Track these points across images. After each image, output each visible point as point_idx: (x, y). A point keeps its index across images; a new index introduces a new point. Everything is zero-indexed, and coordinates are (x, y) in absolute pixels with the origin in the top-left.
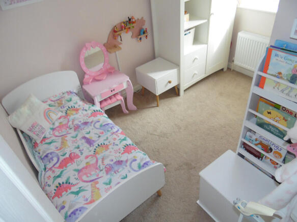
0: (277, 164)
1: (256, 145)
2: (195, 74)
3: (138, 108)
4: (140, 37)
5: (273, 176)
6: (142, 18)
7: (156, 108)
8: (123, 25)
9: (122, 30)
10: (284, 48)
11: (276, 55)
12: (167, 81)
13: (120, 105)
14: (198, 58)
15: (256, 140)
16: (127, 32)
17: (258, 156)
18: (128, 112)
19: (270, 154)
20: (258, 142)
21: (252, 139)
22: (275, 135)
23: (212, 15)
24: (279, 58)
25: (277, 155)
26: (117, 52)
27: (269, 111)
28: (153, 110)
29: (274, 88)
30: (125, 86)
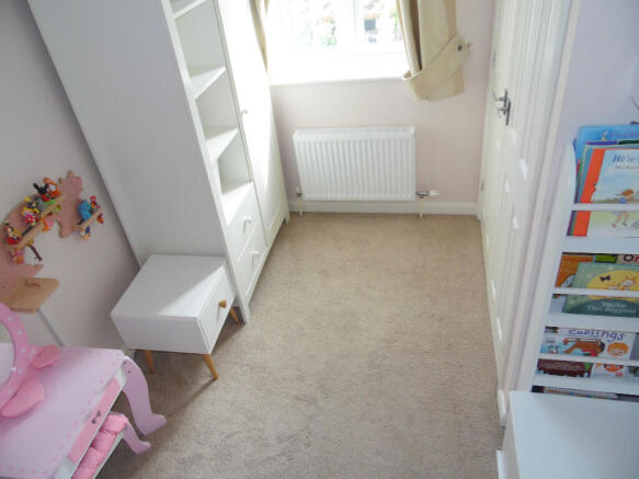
0: (621, 367)
1: (568, 352)
2: (254, 256)
3: (169, 416)
4: (84, 226)
5: (619, 395)
6: (70, 173)
7: (215, 384)
8: (27, 211)
9: (30, 228)
10: (603, 140)
11: (617, 159)
12: (217, 304)
13: (122, 441)
14: (250, 218)
15: (566, 342)
16: (46, 228)
17: (579, 371)
18: (147, 444)
19: (600, 355)
20: (570, 345)
21: (556, 344)
22: (616, 315)
23: (244, 114)
24: (625, 163)
25: (617, 351)
26: (43, 308)
27: (605, 276)
28: (209, 395)
29: (614, 226)
30: (121, 381)
